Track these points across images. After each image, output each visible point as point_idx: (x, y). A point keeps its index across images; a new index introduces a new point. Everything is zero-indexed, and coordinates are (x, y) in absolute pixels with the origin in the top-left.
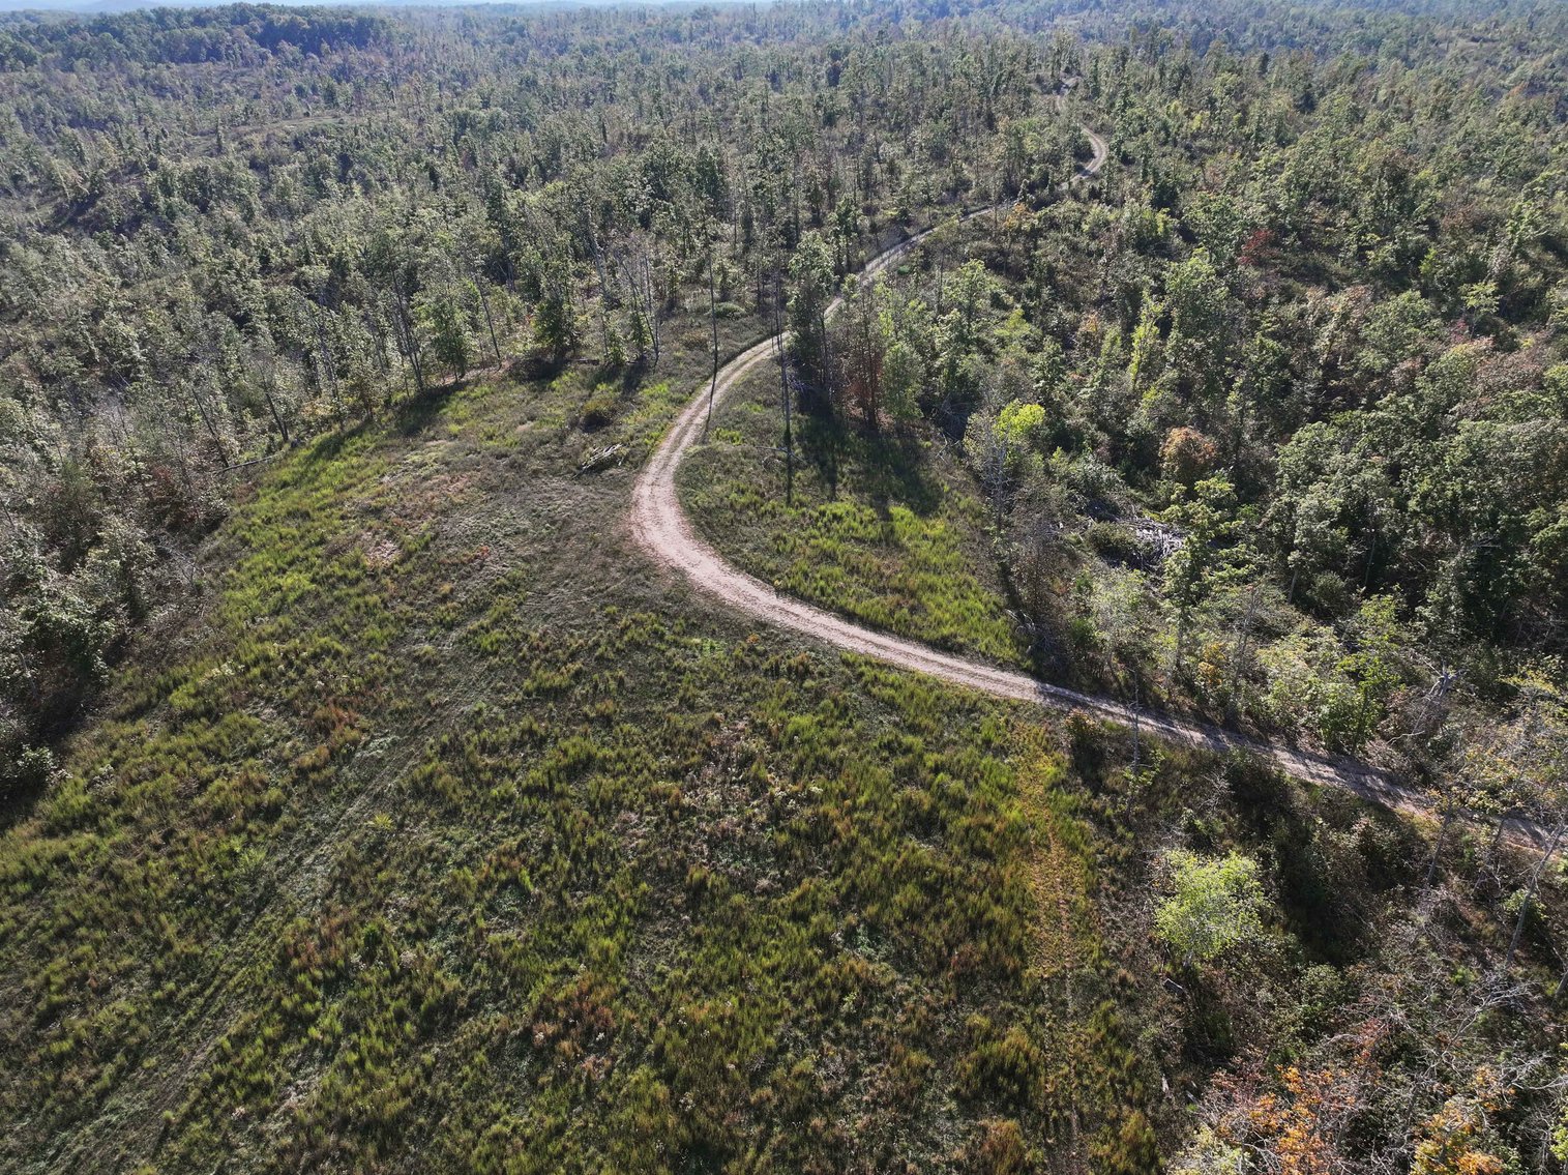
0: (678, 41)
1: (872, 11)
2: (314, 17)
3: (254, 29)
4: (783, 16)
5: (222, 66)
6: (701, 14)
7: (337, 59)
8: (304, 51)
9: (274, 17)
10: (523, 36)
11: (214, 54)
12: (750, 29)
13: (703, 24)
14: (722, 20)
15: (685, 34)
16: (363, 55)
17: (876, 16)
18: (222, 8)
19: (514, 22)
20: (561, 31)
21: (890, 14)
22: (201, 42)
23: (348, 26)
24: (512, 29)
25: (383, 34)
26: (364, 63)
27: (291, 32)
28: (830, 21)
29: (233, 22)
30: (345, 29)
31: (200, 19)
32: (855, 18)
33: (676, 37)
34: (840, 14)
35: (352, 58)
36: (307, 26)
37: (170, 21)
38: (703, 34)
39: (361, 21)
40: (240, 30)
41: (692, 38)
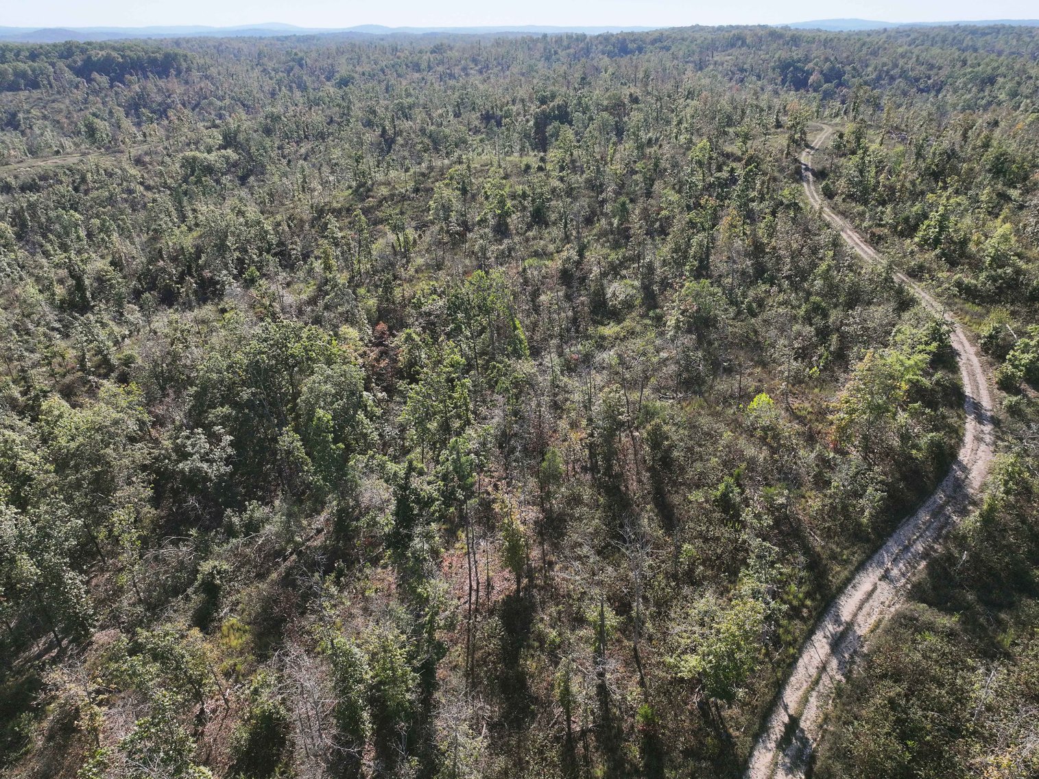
0: (419, 71)
1: (569, 48)
2: (128, 53)
3: (75, 62)
4: (501, 51)
5: (36, 94)
6: (437, 49)
7: (136, 88)
8: (112, 80)
9: (93, 53)
10: (301, 66)
11: (34, 85)
12: (475, 61)
13: (439, 57)
14: (455, 54)
15: (424, 66)
16: (161, 83)
17: (572, 51)
18: (55, 46)
19: (296, 54)
20: (330, 61)
21: (583, 49)
22: (23, 75)
23: (155, 60)
24: (294, 60)
25: (184, 65)
26: (160, 90)
27: (105, 66)
28: (537, 55)
29: (61, 57)
30: (153, 62)
31: (33, 56)
32: (556, 53)
33: (417, 67)
34: (545, 49)
35: (150, 85)
36: (121, 60)
37: (10, 56)
38: (438, 65)
39: (167, 56)
40: (61, 64)
41: (430, 68)
